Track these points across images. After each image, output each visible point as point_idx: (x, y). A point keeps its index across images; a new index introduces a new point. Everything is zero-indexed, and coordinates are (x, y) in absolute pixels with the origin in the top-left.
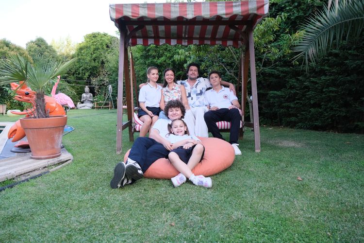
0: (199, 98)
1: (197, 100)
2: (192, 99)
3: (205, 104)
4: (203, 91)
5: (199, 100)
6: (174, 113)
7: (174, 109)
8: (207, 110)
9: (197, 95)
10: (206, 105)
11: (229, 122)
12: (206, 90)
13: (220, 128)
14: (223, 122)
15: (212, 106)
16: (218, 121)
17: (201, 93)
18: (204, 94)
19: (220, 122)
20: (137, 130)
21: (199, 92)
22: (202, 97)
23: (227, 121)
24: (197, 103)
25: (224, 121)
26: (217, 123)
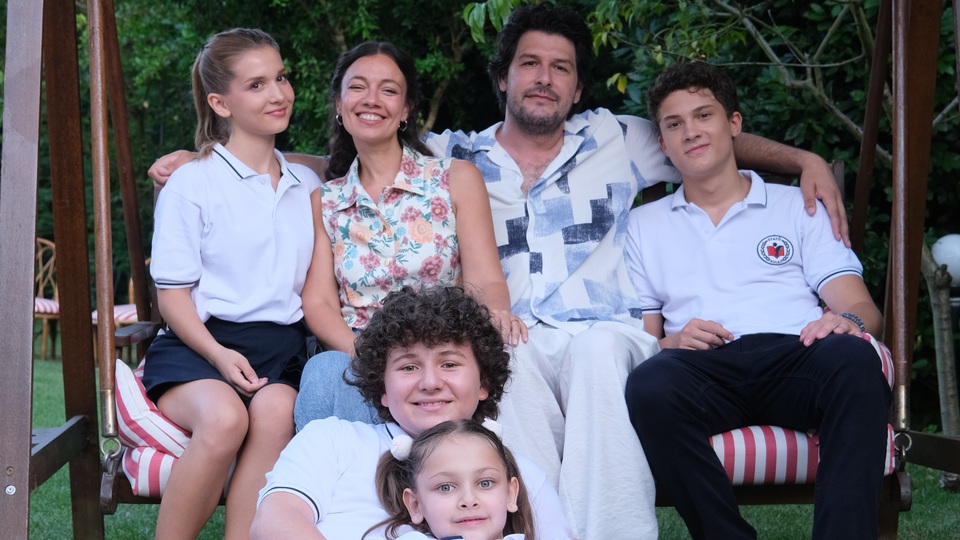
0: (583, 257)
1: (571, 270)
2: (536, 264)
3: (628, 304)
4: (615, 207)
5: (587, 271)
6: (431, 381)
7: (427, 355)
8: (648, 346)
9: (573, 234)
10: (636, 313)
11: (804, 431)
12: (636, 204)
13: (738, 474)
14: (758, 433)
15: (677, 319)
16: (725, 429)
17: (600, 222)
18: (623, 228)
19: (738, 435)
20: (141, 484)
21: (583, 216)
22: (604, 254)
23: (790, 427)
24: (574, 297)
25: (765, 422)
26: (718, 444)
